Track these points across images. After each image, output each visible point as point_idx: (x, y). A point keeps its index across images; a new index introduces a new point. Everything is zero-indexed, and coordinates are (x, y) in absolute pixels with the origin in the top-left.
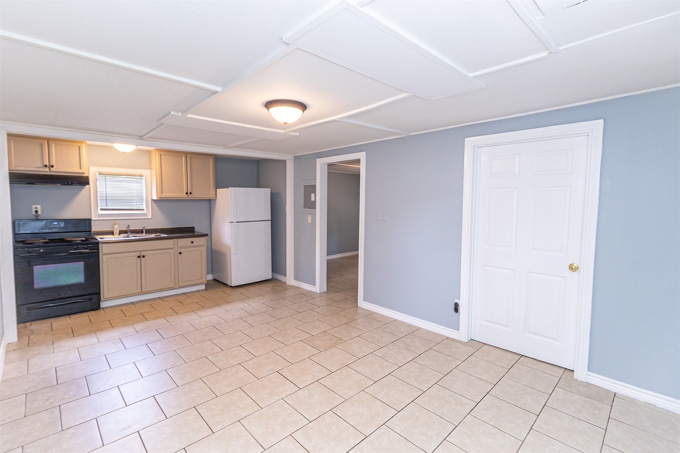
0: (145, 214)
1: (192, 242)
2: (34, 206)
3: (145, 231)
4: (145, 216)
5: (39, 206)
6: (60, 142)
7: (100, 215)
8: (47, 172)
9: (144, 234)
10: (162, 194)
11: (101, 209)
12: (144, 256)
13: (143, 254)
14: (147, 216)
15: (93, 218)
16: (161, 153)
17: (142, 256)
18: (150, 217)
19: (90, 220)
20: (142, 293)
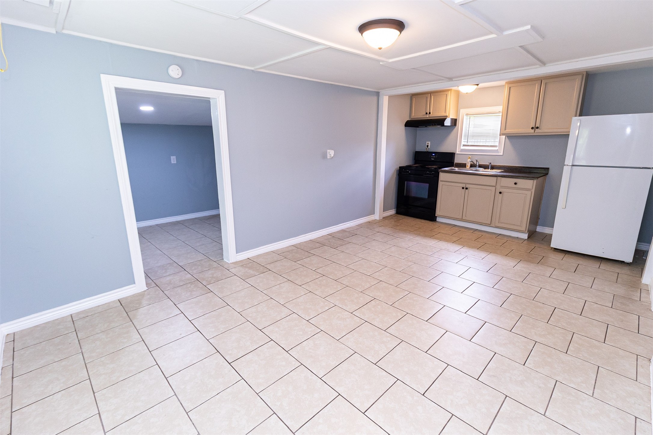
0: (497, 151)
1: (516, 184)
2: (427, 142)
3: (491, 167)
4: (497, 153)
5: (429, 143)
6: (439, 93)
7: (462, 150)
8: (428, 118)
9: (489, 169)
10: (505, 130)
11: (464, 145)
12: (467, 188)
13: (468, 186)
14: (499, 153)
15: (457, 152)
16: (510, 85)
17: (465, 188)
18: (501, 154)
19: (455, 153)
20: (462, 220)
